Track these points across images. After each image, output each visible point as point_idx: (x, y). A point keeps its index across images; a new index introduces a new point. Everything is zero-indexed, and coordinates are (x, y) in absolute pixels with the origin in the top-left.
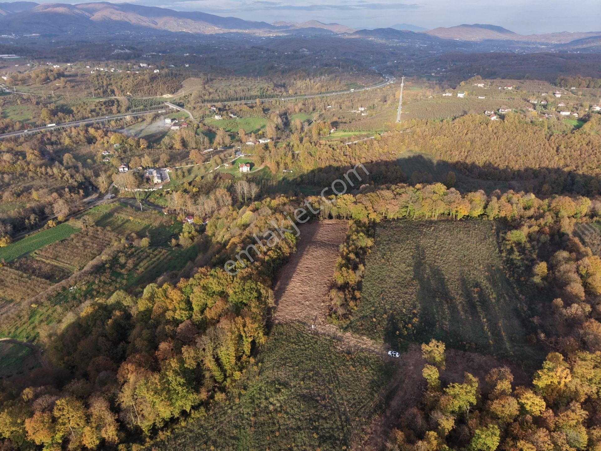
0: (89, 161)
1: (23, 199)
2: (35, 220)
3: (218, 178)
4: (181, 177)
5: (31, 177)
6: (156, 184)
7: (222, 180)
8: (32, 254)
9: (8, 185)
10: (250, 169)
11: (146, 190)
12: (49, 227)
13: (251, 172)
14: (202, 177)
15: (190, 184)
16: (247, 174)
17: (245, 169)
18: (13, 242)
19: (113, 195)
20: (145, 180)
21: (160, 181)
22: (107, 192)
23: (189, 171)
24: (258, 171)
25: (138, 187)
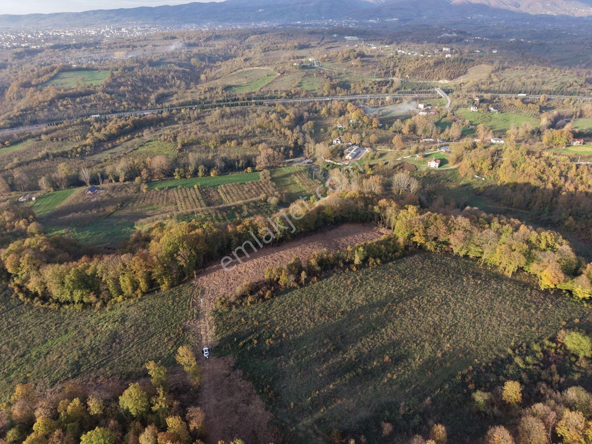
0: (322, 130)
1: (254, 148)
2: (242, 164)
3: (398, 167)
4: (369, 158)
5: (273, 134)
6: (346, 160)
7: (401, 170)
8: (219, 187)
9: (256, 136)
10: (440, 166)
11: (335, 163)
12: (247, 172)
13: (439, 169)
14: (386, 163)
15: (371, 166)
16: (432, 170)
17: (433, 165)
18: (219, 175)
19: (312, 161)
20: (339, 154)
21: (350, 158)
22: (310, 158)
23: (382, 155)
24: (447, 170)
25: (331, 159)
